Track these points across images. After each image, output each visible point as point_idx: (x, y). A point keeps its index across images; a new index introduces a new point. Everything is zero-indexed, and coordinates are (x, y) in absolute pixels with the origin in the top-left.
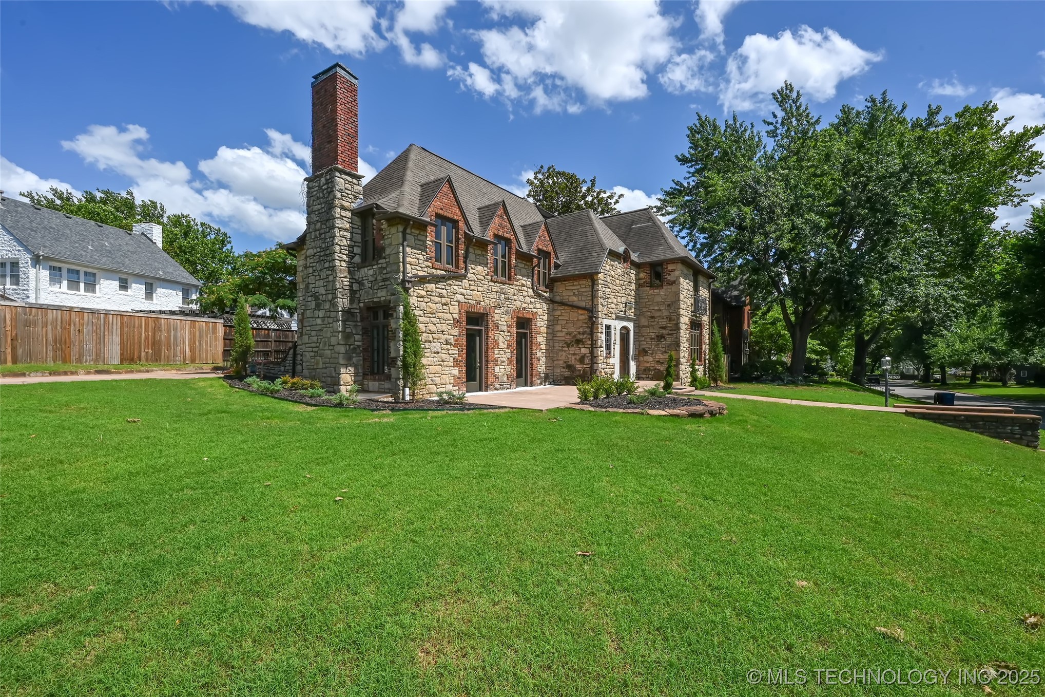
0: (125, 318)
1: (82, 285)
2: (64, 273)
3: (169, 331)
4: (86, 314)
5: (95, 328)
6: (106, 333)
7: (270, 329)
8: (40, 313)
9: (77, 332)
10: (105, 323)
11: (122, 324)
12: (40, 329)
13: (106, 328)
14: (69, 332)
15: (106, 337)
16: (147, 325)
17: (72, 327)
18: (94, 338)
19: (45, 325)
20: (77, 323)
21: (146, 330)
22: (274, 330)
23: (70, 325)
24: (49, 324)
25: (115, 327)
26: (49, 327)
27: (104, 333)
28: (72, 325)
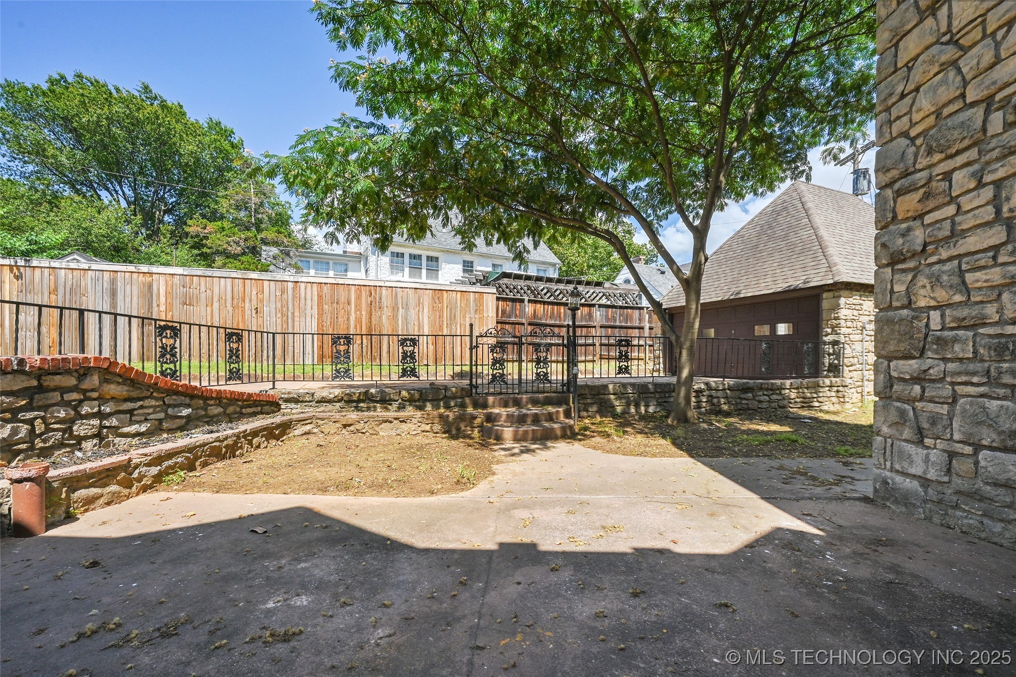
0: (325, 288)
1: (424, 272)
2: (407, 258)
3: (395, 309)
4: (266, 283)
5: (279, 305)
6: (297, 314)
7: (593, 305)
8: (203, 283)
9: (254, 312)
10: (294, 297)
11: (320, 297)
12: (203, 309)
13: (296, 304)
14: (243, 311)
15: (297, 319)
16: (359, 298)
17: (247, 305)
18: (279, 321)
19: (210, 303)
20: (254, 297)
21: (358, 308)
22: (600, 306)
23: (244, 301)
24: (216, 299)
25: (309, 302)
26: (216, 305)
27: (293, 313)
28: (247, 301)
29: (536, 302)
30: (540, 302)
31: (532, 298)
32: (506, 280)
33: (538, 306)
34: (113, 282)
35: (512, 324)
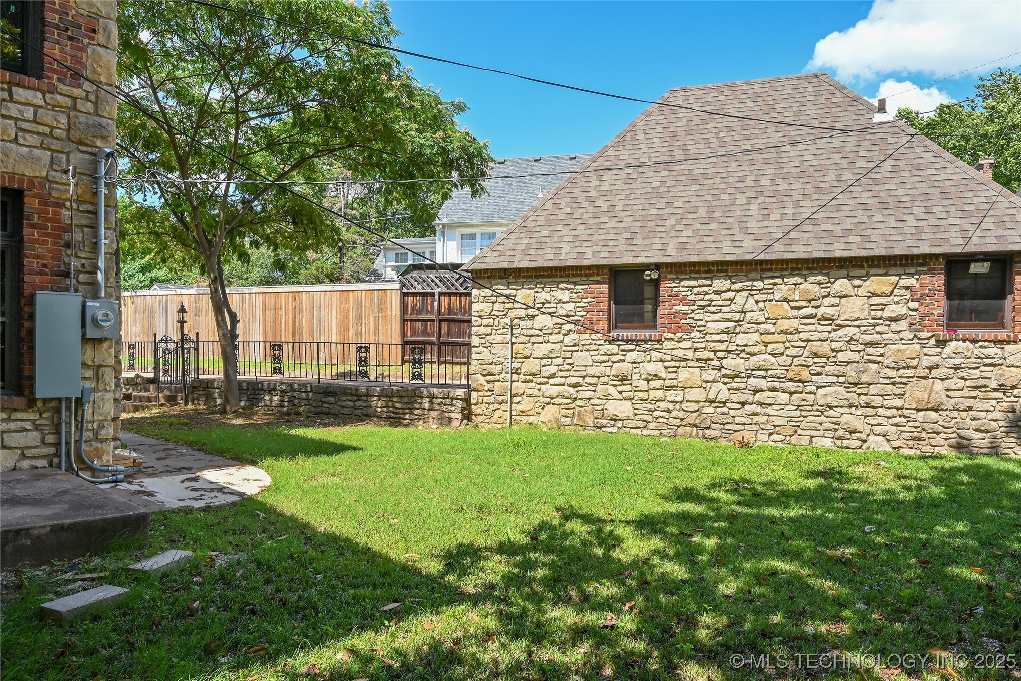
29: (450, 294)
30: (456, 294)
31: (445, 290)
32: (415, 274)
33: (453, 298)
34: (167, 301)
35: (423, 320)
